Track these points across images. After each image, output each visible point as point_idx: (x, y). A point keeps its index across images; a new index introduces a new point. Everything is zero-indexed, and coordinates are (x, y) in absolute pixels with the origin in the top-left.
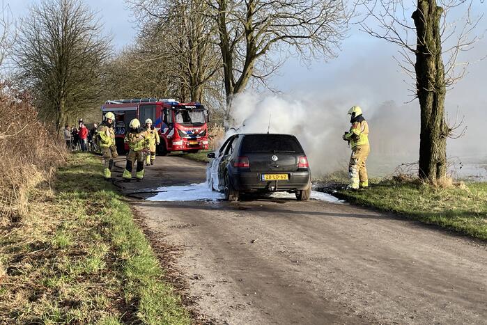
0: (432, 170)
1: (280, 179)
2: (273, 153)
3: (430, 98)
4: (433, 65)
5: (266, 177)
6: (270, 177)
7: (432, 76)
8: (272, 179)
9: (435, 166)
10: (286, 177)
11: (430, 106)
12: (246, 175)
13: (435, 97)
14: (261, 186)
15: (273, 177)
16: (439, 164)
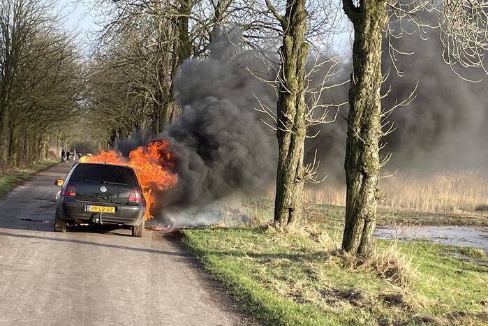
0: (283, 216)
1: (106, 211)
2: (102, 184)
3: (287, 140)
4: (292, 104)
5: (91, 209)
6: (96, 209)
7: (290, 117)
8: (98, 211)
9: (287, 211)
10: (113, 210)
11: (286, 147)
12: (70, 204)
13: (292, 139)
14: (85, 217)
15: (99, 209)
16: (291, 210)
